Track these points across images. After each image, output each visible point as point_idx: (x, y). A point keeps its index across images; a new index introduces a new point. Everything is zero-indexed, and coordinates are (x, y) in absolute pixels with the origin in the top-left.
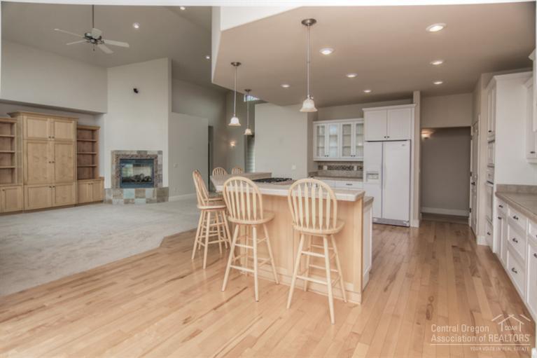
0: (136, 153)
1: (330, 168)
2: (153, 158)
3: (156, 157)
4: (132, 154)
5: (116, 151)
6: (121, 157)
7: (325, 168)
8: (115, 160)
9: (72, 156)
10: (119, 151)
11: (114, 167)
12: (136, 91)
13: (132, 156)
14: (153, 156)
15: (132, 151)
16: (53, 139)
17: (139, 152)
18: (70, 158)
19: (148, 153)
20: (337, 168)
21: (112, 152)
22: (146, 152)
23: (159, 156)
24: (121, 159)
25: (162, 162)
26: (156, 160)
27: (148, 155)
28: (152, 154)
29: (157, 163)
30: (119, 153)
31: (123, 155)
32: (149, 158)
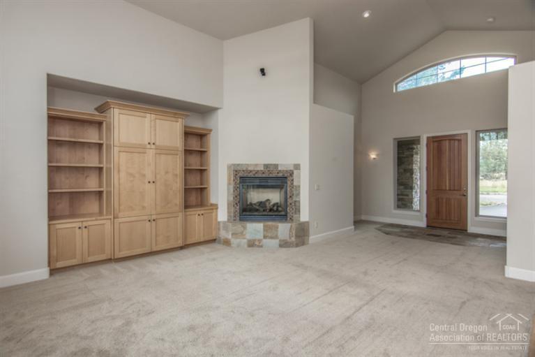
0: (261, 168)
2: (286, 175)
4: (257, 169)
5: (233, 165)
6: (241, 174)
8: (232, 178)
9: (178, 172)
10: (238, 165)
11: (231, 190)
12: (263, 72)
13: (257, 172)
14: (287, 171)
16: (153, 147)
17: (266, 166)
18: (176, 175)
21: (229, 167)
22: (276, 166)
23: (295, 172)
24: (241, 178)
25: (299, 182)
26: (291, 178)
27: (280, 171)
28: (285, 169)
29: (292, 184)
30: (239, 168)
31: (243, 171)
32: (280, 175)
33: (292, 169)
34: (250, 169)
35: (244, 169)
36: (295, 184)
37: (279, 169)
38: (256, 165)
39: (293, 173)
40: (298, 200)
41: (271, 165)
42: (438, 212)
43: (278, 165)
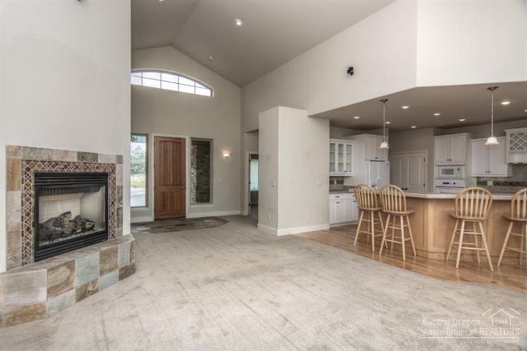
2: (107, 171)
8: (21, 176)
13: (67, 165)
14: (108, 166)
23: (118, 167)
24: (37, 175)
25: (121, 180)
26: (113, 175)
27: (100, 164)
28: (107, 162)
29: (115, 184)
30: (33, 156)
31: (43, 162)
32: (101, 170)
33: (114, 161)
34: (55, 158)
35: (45, 158)
36: (118, 184)
37: (100, 161)
38: (66, 152)
39: (115, 168)
40: (120, 206)
41: (89, 153)
42: (164, 206)
43: (97, 154)
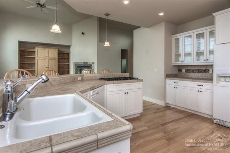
0: (83, 63)
1: (187, 71)
2: (90, 66)
3: (92, 65)
4: (82, 64)
5: (75, 63)
6: (77, 65)
7: (184, 71)
8: (75, 67)
9: (56, 65)
10: (76, 63)
11: (75, 70)
12: (83, 34)
13: (82, 65)
14: (90, 64)
15: (81, 63)
16: (48, 58)
17: (84, 63)
18: (56, 66)
19: (88, 63)
20: (194, 71)
21: (74, 63)
22: (87, 63)
36: (93, 68)
